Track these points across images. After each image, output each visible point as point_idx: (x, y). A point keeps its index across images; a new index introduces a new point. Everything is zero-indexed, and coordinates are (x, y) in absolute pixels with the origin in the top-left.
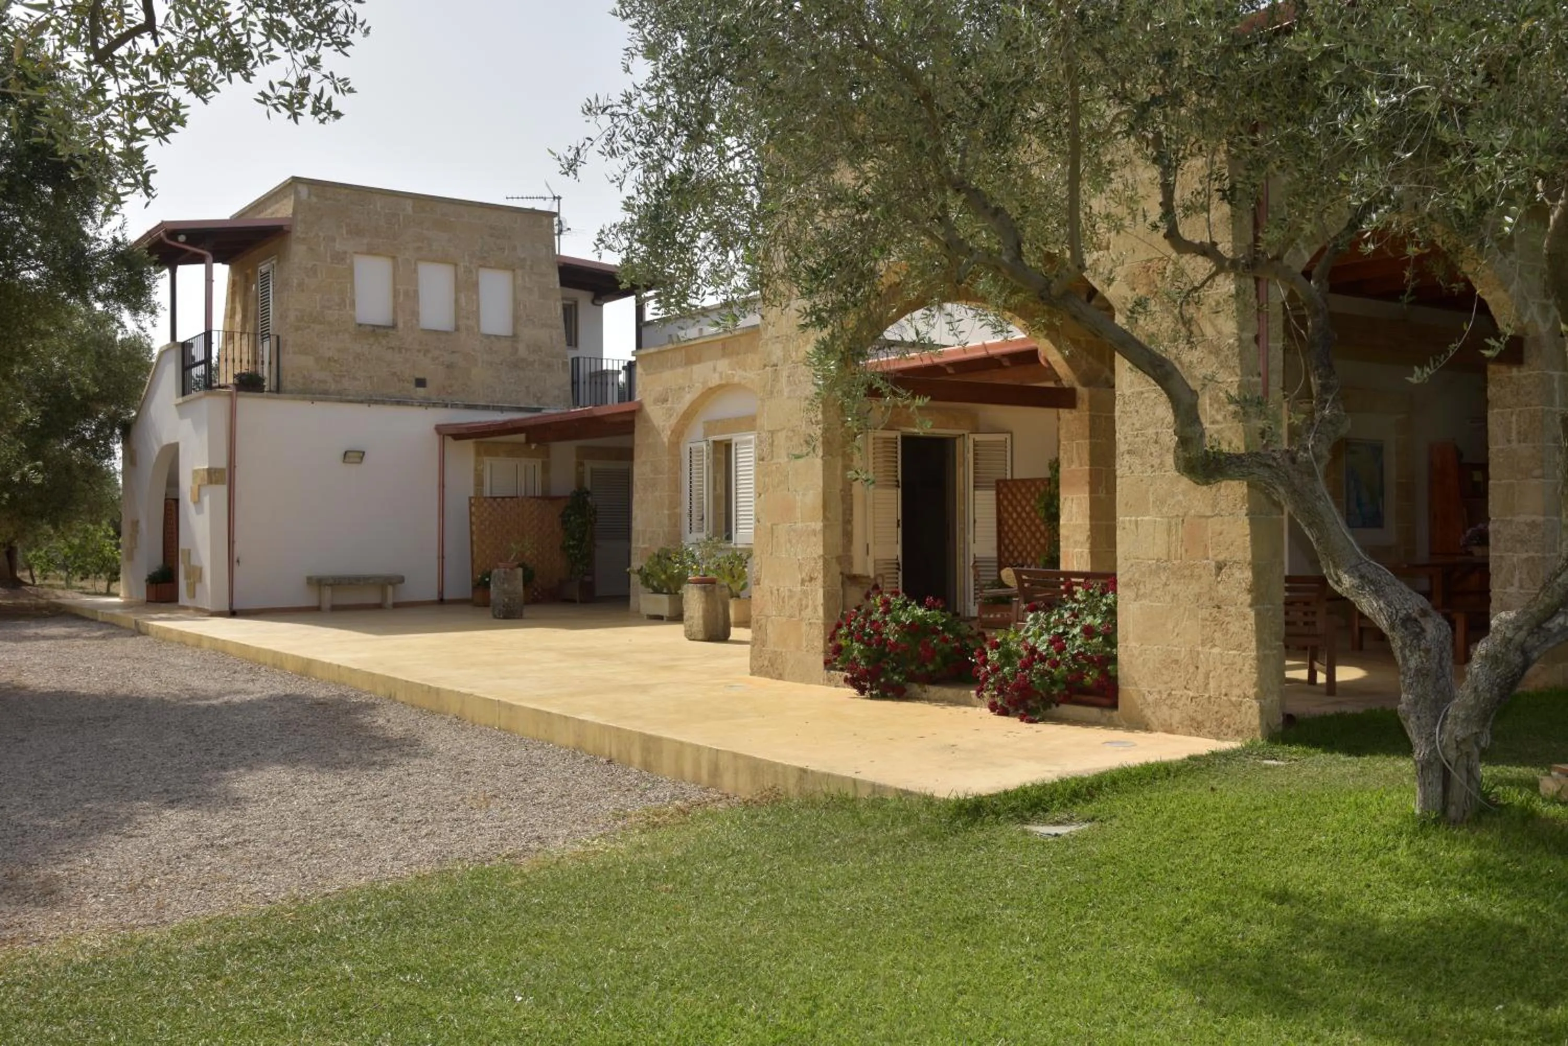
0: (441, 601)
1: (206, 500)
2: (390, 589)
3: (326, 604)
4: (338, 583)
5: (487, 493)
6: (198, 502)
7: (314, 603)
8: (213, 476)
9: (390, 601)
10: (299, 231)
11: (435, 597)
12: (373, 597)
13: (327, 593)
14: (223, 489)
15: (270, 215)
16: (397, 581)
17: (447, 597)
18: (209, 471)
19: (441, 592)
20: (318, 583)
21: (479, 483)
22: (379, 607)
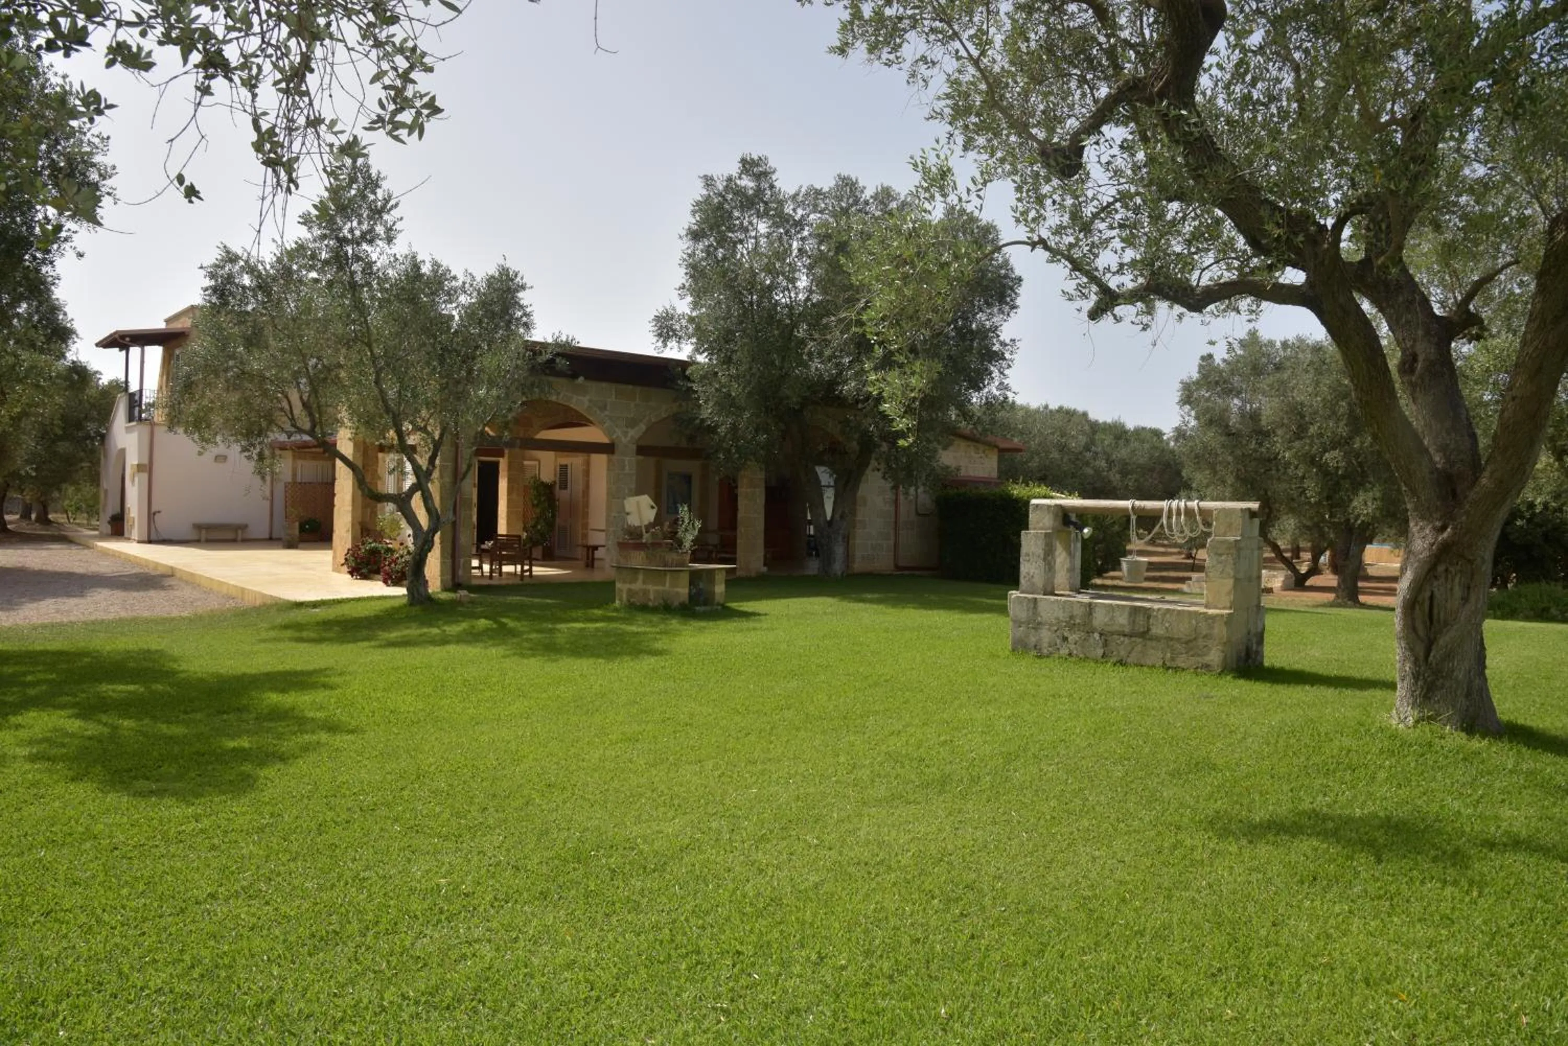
0: (271, 539)
1: (136, 479)
2: (240, 532)
3: (203, 538)
4: (209, 527)
5: (299, 480)
6: (133, 481)
7: (196, 538)
8: (140, 468)
9: (239, 538)
10: (194, 333)
11: (267, 536)
12: (230, 536)
13: (204, 534)
14: (145, 476)
15: (178, 326)
16: (244, 527)
17: (274, 536)
18: (138, 465)
19: (271, 533)
20: (198, 527)
21: (294, 475)
22: (234, 541)
